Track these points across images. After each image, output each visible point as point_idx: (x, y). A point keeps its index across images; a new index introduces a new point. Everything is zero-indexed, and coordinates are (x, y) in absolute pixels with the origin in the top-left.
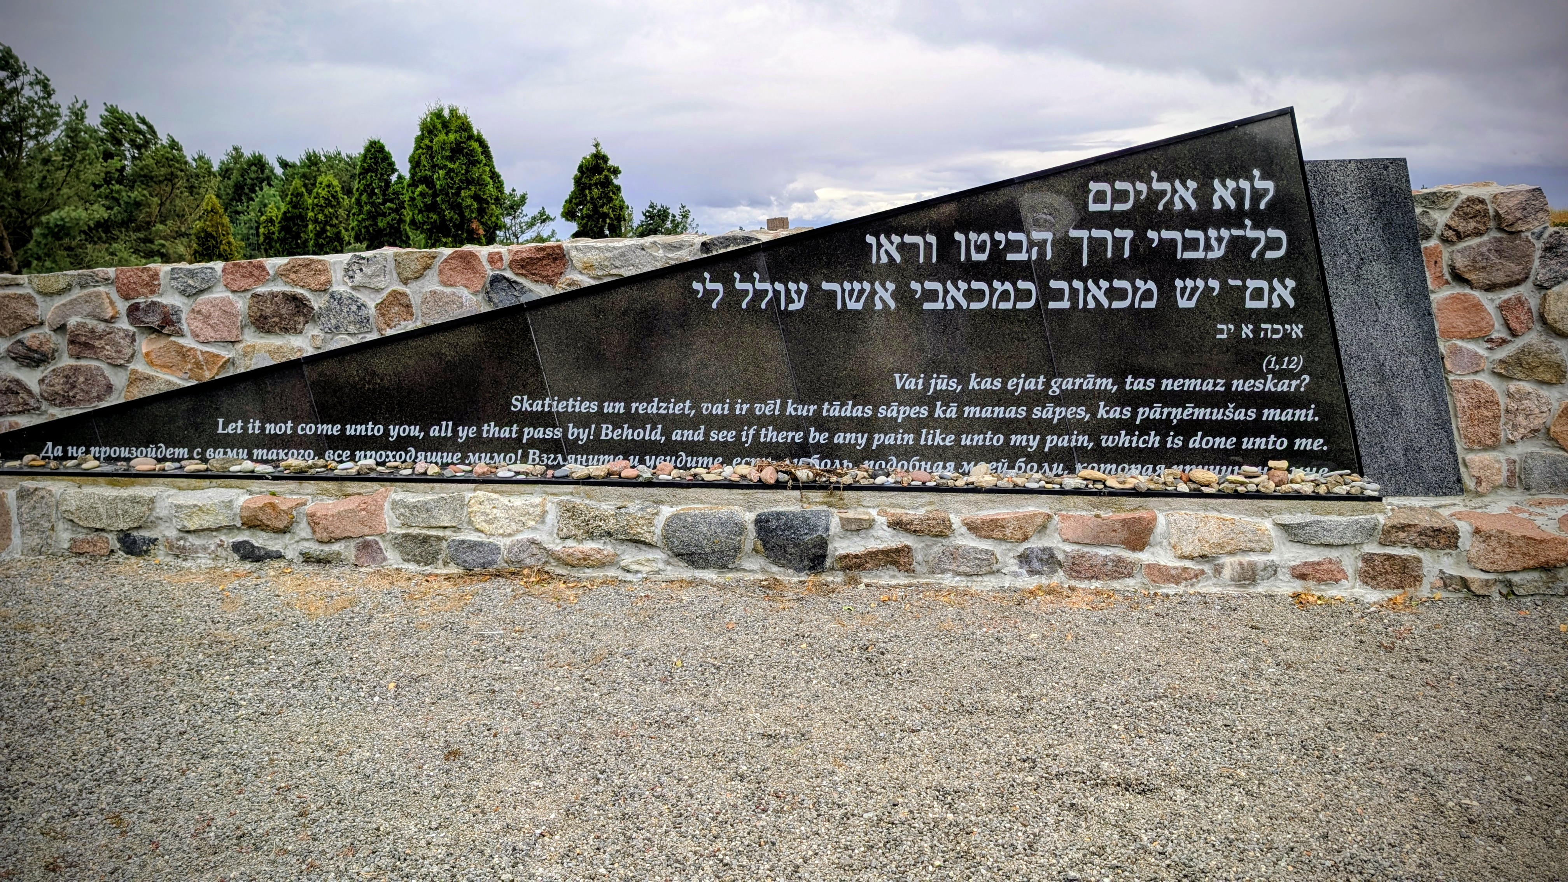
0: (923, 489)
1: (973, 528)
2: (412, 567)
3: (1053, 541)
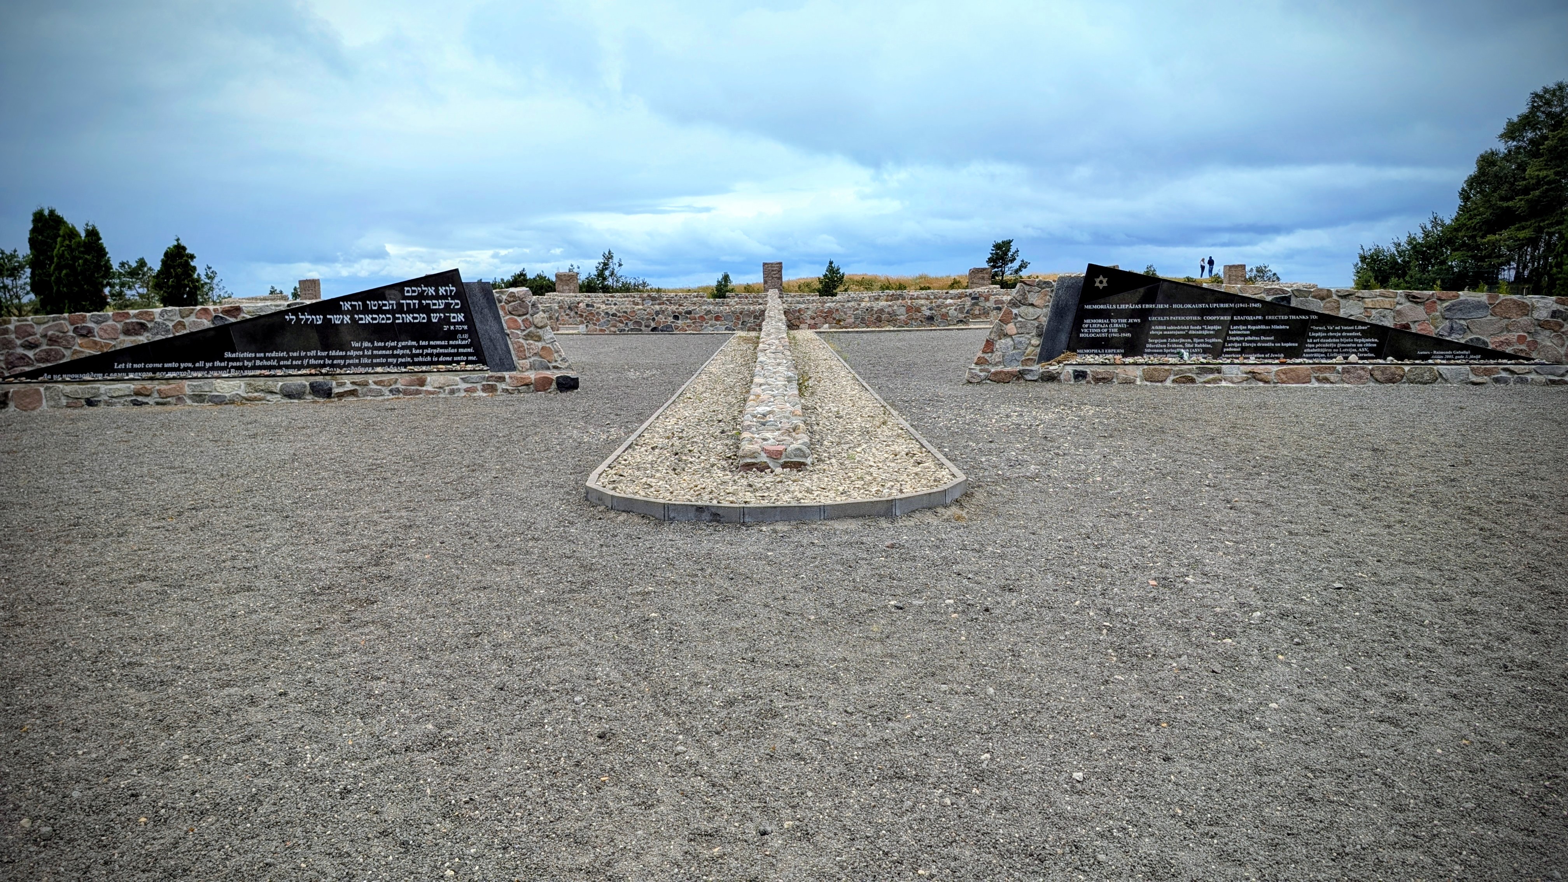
0: (361, 374)
1: (375, 383)
2: (196, 404)
3: (398, 386)
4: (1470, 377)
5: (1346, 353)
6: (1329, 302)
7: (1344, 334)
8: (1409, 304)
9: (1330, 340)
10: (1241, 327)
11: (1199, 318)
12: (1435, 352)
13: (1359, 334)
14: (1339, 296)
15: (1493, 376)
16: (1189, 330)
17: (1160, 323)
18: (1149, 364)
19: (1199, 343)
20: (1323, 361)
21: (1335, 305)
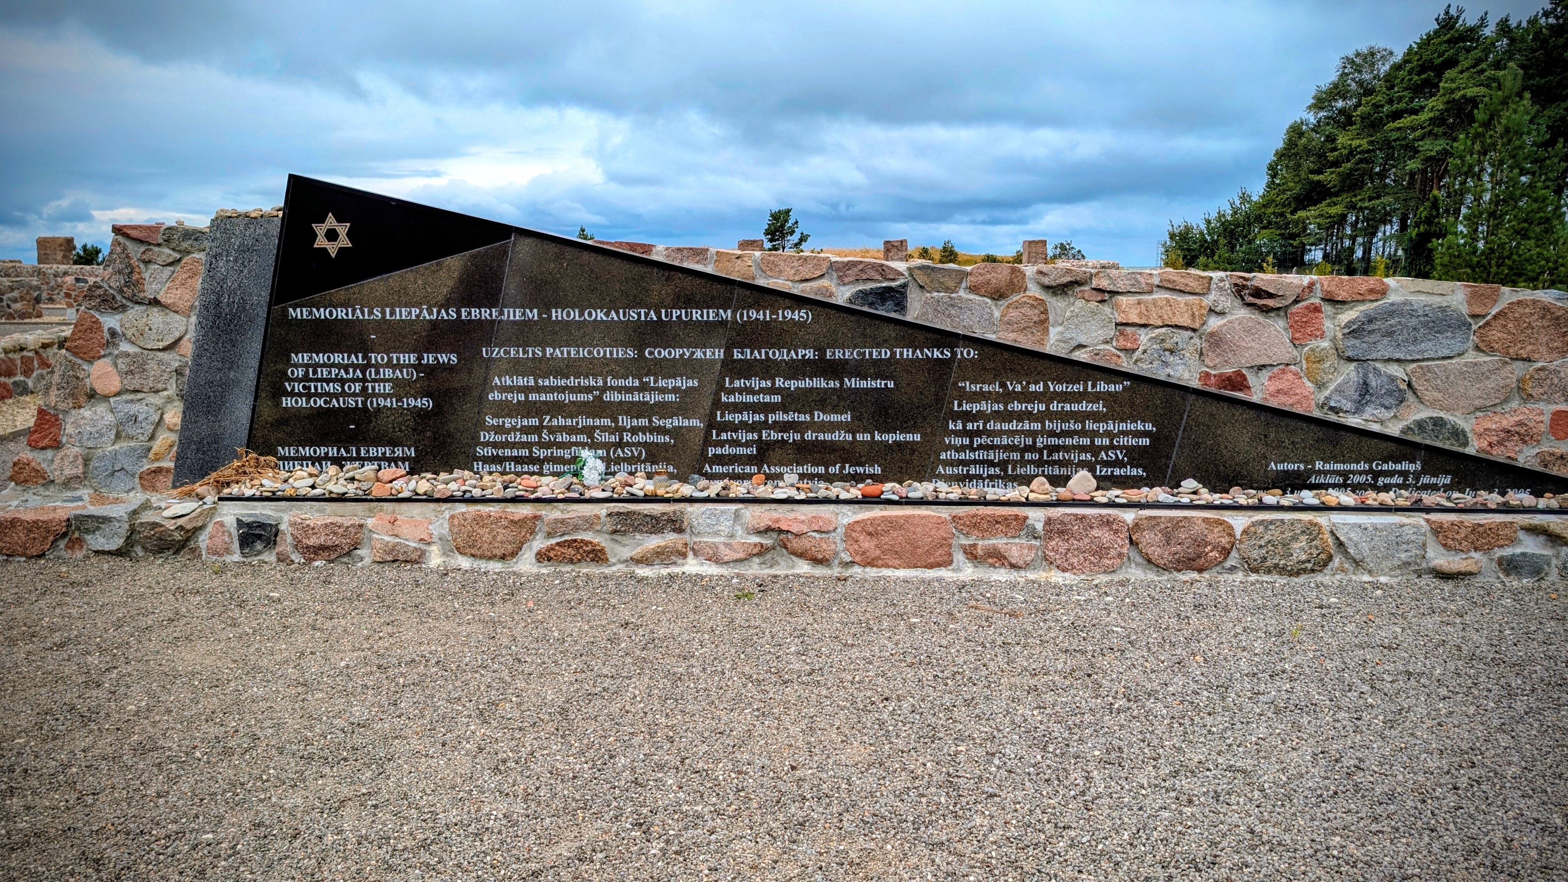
4: (1430, 554)
5: (1062, 464)
6: (1018, 306)
7: (1055, 406)
8: (1242, 313)
9: (1014, 425)
10: (756, 383)
11: (631, 353)
12: (1319, 465)
13: (1099, 407)
14: (1047, 288)
15: (1499, 553)
16: (604, 389)
17: (517, 367)
18: (473, 501)
19: (634, 431)
20: (993, 492)
21: (1034, 314)
